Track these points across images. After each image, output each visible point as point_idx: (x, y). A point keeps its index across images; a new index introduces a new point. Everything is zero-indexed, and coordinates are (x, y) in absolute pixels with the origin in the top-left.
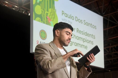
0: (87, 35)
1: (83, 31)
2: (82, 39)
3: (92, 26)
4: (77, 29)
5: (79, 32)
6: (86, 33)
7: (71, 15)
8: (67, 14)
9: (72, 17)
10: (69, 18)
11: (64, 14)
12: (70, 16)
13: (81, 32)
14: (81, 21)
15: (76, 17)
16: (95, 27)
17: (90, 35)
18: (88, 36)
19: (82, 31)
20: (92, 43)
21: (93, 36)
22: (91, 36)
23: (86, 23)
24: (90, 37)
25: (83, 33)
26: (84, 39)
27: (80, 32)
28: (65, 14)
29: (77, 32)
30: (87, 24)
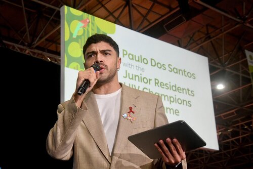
0: (178, 89)
1: (169, 83)
2: (166, 97)
3: (186, 73)
4: (155, 79)
5: (159, 84)
6: (175, 87)
7: (141, 56)
8: (133, 55)
9: (144, 59)
10: (139, 61)
11: (126, 54)
12: (139, 57)
13: (164, 85)
14: (162, 67)
15: (152, 59)
16: (192, 76)
17: (183, 89)
18: (180, 91)
19: (166, 84)
20: (188, 104)
21: (190, 92)
22: (184, 91)
23: (174, 68)
24: (183, 93)
25: (169, 86)
26: (170, 97)
27: (161, 85)
28: (130, 54)
29: (156, 85)
30: (175, 71)
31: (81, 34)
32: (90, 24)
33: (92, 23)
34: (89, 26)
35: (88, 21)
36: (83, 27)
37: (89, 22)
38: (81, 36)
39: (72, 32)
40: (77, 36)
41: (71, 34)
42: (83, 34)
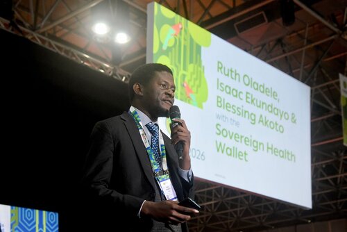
31: (171, 44)
32: (183, 31)
33: (185, 31)
34: (181, 34)
35: (180, 26)
36: (176, 35)
37: (182, 29)
38: (172, 47)
39: (162, 41)
40: (168, 48)
41: (161, 44)
42: (175, 46)
